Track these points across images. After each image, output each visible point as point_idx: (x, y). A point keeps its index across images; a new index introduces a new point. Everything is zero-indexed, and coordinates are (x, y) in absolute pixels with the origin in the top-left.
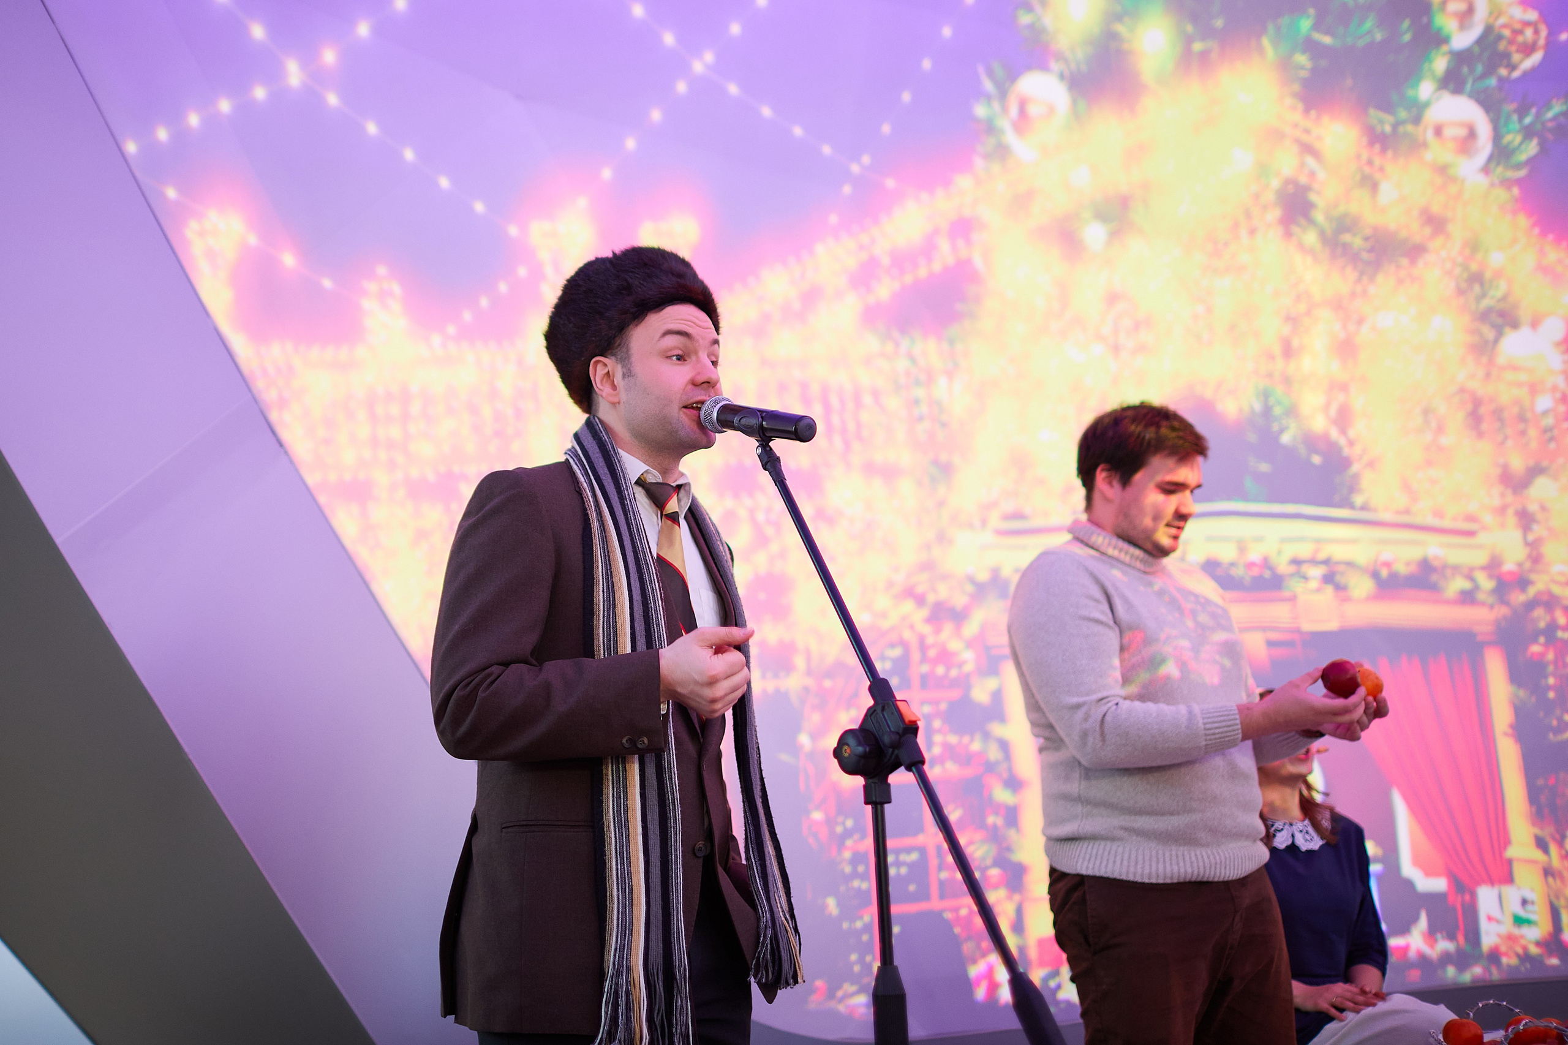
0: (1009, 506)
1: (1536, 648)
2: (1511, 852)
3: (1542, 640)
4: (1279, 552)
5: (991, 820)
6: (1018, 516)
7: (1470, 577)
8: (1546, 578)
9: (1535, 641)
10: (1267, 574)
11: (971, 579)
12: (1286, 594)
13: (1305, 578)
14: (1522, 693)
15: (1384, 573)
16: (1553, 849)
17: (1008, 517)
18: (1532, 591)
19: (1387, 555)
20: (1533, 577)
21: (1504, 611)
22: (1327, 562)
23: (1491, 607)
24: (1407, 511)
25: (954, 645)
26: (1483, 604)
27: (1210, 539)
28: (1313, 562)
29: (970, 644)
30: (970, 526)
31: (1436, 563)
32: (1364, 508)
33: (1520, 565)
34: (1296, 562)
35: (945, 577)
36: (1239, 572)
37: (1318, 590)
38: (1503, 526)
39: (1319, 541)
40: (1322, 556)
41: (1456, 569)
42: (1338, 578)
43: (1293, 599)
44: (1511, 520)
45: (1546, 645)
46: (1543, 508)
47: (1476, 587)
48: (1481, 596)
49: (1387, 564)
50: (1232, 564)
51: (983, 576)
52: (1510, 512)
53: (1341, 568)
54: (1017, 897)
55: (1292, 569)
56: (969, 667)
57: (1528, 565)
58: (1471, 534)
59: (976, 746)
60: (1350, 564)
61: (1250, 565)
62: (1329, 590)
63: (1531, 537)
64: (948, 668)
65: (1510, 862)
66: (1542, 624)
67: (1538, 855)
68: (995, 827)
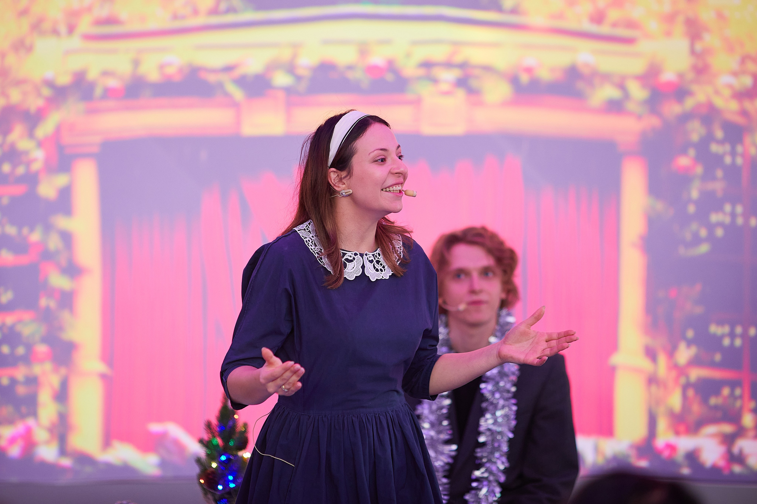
0: (103, 12)
1: (684, 161)
2: (617, 359)
3: (692, 152)
4: (408, 55)
5: (44, 302)
6: (111, 21)
7: (622, 86)
8: (709, 90)
9: (684, 152)
10: (389, 77)
11: (49, 83)
12: (410, 96)
13: (435, 81)
14: (659, 206)
15: (525, 78)
16: (662, 360)
17: (100, 22)
18: (689, 103)
19: (530, 60)
20: (695, 88)
21: (654, 121)
22: (463, 66)
23: (639, 117)
24: (560, 16)
25: (24, 144)
26: (630, 114)
27: (327, 42)
28: (448, 65)
29: (41, 144)
30: (55, 32)
31: (586, 71)
32: (514, 11)
33: (681, 76)
34: (427, 65)
35: (19, 83)
36: (358, 75)
37: (447, 93)
38: (668, 34)
39: (457, 44)
40: (459, 59)
41: (606, 77)
42: (474, 83)
43: (417, 102)
44: (679, 28)
45: (697, 160)
46: (720, 16)
47: (627, 96)
48: (631, 106)
49: (529, 70)
50: (350, 68)
51: (64, 80)
52: (681, 19)
53: (477, 72)
54: (63, 371)
55: (421, 72)
56: (36, 166)
57: (690, 76)
58: (629, 41)
59: (36, 236)
60: (488, 69)
61: (372, 69)
62: (461, 94)
63: (699, 47)
64: (15, 166)
65: (612, 370)
66: (695, 137)
67: (646, 364)
68: (48, 309)
